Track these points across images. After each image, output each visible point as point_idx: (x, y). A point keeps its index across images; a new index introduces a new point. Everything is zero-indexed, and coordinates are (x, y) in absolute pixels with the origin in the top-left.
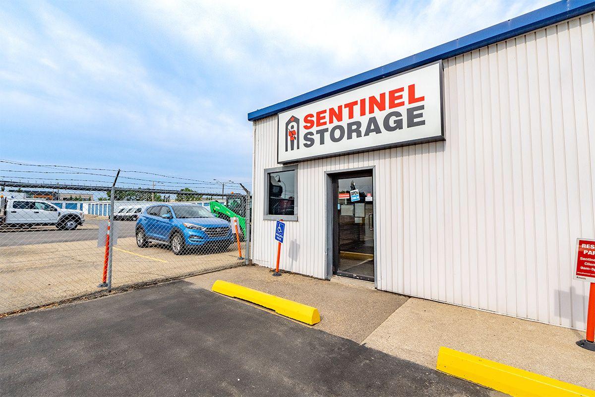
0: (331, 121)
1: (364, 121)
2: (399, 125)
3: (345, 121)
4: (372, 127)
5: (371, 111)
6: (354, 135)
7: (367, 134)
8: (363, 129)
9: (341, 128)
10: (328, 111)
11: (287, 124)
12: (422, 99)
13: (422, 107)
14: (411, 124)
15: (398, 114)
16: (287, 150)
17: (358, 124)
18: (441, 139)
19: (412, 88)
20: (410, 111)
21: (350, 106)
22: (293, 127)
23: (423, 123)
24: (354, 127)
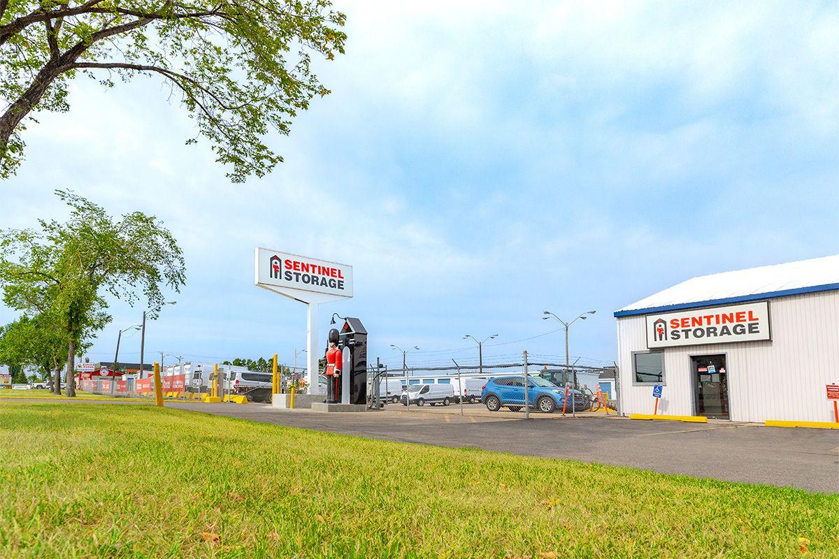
0: (693, 325)
1: (719, 328)
2: (743, 331)
3: (705, 326)
4: (725, 331)
5: (724, 322)
6: (712, 335)
7: (721, 335)
8: (719, 332)
9: (702, 330)
10: (691, 319)
11: (655, 324)
12: (757, 319)
13: (758, 324)
14: (751, 332)
15: (742, 326)
16: (656, 340)
17: (715, 329)
18: (770, 341)
19: (750, 313)
20: (750, 325)
21: (709, 318)
22: (660, 326)
23: (758, 332)
24: (712, 330)
